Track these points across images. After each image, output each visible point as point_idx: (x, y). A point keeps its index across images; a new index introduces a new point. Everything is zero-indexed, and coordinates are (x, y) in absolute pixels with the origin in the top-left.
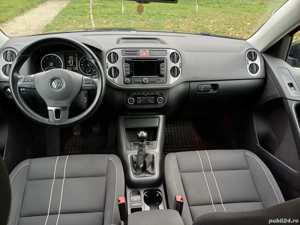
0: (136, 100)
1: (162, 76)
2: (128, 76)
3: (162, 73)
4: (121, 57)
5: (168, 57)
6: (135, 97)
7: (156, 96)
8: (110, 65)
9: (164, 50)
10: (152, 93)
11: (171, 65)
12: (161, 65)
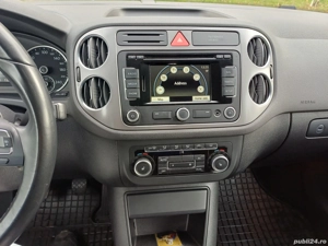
0: (156, 164)
1: (229, 101)
2: (134, 103)
3: (227, 92)
4: (114, 49)
5: (243, 49)
6: (154, 157)
7: (209, 154)
8: (87, 73)
9: (233, 29)
10: (200, 147)
11: (251, 70)
12: (226, 71)
